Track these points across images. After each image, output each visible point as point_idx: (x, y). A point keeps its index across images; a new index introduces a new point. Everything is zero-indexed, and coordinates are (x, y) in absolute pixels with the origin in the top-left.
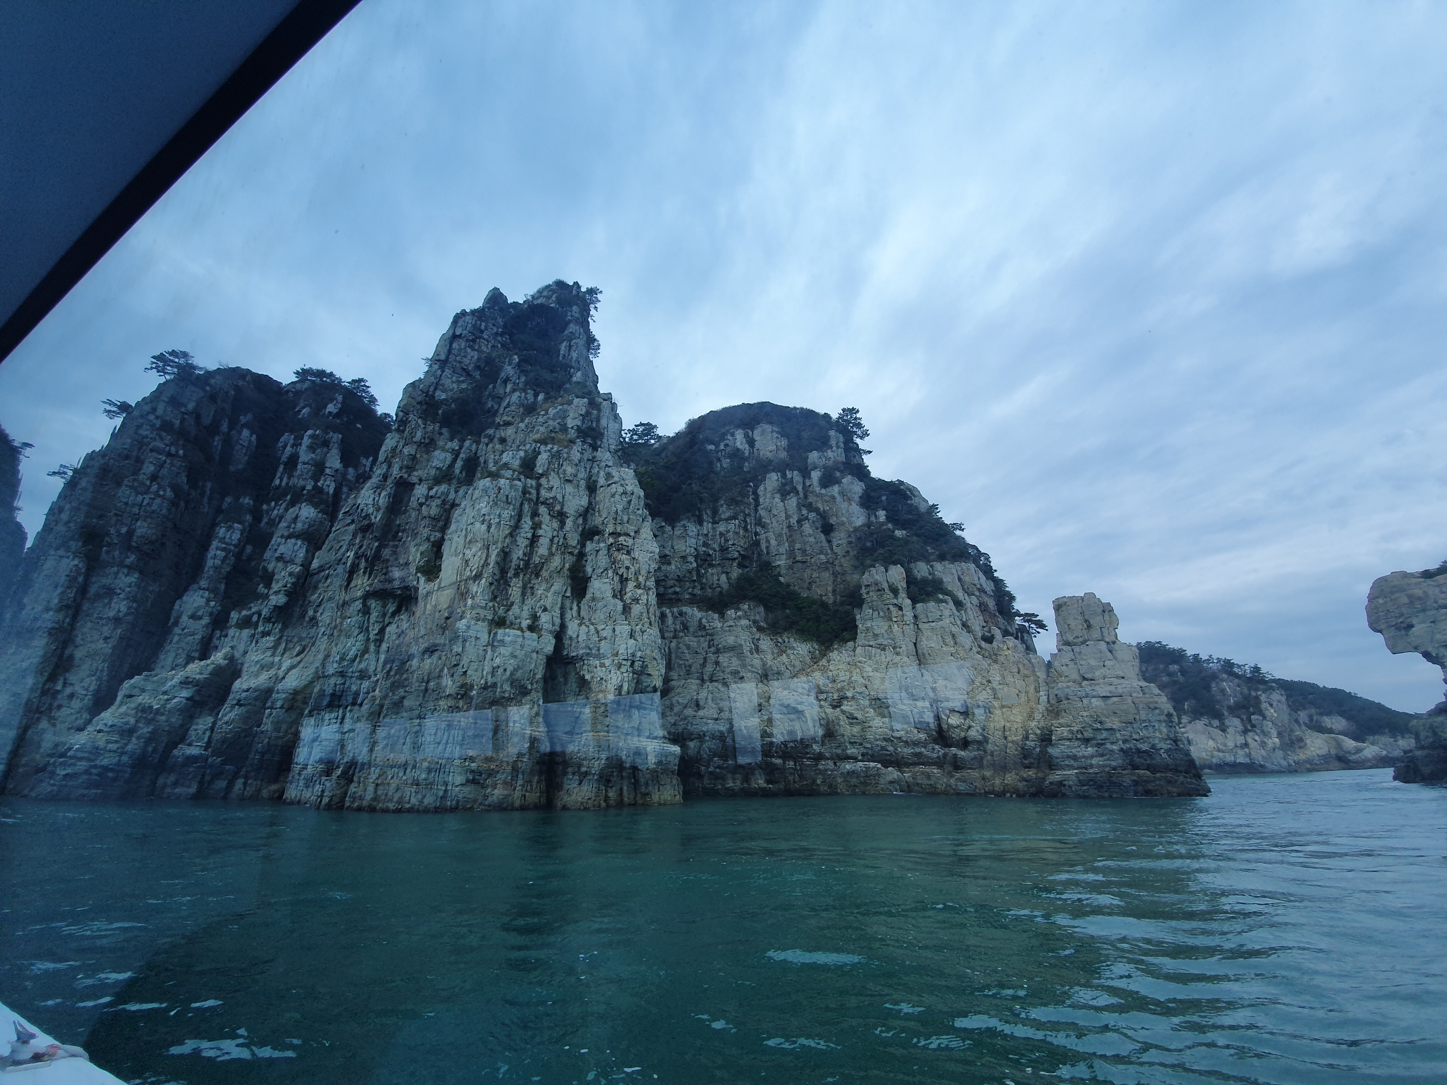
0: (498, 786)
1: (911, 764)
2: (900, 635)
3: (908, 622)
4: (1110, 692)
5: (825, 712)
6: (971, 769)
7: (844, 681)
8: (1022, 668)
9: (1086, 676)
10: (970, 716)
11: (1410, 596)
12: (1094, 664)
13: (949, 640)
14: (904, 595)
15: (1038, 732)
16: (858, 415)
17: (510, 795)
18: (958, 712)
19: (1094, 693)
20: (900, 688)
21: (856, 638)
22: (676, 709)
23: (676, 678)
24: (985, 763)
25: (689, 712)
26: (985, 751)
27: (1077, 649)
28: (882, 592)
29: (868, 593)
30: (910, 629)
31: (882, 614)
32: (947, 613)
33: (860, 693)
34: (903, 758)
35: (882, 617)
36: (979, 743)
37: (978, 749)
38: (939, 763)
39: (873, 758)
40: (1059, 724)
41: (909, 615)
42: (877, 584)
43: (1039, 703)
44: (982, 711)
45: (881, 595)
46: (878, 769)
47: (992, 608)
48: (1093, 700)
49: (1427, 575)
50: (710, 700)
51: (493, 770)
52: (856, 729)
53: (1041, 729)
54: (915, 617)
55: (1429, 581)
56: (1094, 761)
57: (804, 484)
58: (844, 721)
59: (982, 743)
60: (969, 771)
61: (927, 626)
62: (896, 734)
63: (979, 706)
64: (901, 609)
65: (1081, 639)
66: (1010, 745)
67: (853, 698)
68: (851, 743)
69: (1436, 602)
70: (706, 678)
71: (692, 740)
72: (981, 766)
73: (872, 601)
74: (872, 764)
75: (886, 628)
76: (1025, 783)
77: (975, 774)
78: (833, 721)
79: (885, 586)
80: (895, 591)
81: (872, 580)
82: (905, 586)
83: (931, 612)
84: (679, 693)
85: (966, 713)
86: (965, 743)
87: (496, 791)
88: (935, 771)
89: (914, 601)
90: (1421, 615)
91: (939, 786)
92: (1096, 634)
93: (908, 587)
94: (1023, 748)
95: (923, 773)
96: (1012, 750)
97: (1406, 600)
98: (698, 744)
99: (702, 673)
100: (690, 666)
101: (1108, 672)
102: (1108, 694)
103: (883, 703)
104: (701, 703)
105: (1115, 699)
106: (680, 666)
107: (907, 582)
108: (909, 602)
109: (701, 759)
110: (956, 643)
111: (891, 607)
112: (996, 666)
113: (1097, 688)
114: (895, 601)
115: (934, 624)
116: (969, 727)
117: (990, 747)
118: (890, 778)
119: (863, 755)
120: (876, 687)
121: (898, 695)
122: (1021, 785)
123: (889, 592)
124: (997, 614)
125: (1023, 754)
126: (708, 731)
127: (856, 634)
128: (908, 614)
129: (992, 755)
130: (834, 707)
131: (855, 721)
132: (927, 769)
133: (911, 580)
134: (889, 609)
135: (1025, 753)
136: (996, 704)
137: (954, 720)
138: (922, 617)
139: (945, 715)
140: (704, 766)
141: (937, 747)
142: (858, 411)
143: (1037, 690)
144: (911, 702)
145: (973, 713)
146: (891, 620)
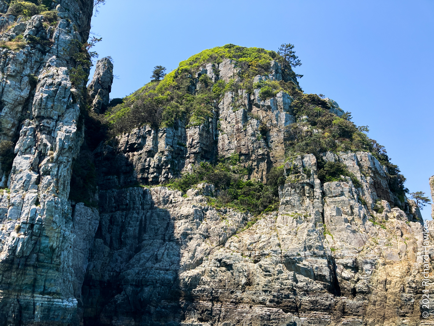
2: (311, 206)
3: (317, 197)
7: (264, 242)
8: (404, 233)
10: (359, 271)
14: (315, 176)
15: (413, 285)
16: (293, 50)
18: (350, 267)
20: (305, 248)
21: (278, 209)
22: (142, 262)
23: (147, 238)
24: (368, 310)
25: (149, 264)
26: (369, 300)
28: (298, 174)
29: (288, 175)
30: (317, 202)
31: (297, 191)
32: (346, 189)
33: (274, 251)
34: (302, 304)
35: (298, 193)
36: (364, 293)
37: (364, 299)
38: (330, 309)
41: (318, 192)
42: (295, 168)
43: (416, 262)
44: (369, 266)
45: (298, 177)
46: (280, 313)
47: (384, 186)
50: (165, 255)
52: (268, 280)
53: (416, 283)
54: (323, 193)
57: (249, 99)
58: (260, 273)
59: (366, 293)
60: (354, 316)
61: (331, 200)
62: (299, 284)
63: (366, 263)
64: (312, 187)
66: (389, 296)
67: (269, 255)
68: (263, 291)
70: (167, 238)
71: (148, 286)
72: (365, 313)
73: (291, 182)
74: (276, 309)
75: (300, 201)
77: (360, 319)
78: (252, 273)
79: (301, 169)
80: (308, 173)
82: (316, 169)
83: (334, 189)
84: (146, 250)
85: (355, 267)
86: (354, 293)
88: (327, 316)
89: (323, 180)
93: (318, 170)
94: (400, 299)
95: (316, 318)
96: (391, 300)
98: (152, 289)
99: (164, 235)
100: (158, 229)
103: (292, 259)
104: (159, 258)
106: (151, 229)
107: (317, 166)
108: (318, 181)
109: (151, 301)
111: (305, 185)
112: (384, 231)
114: (308, 181)
115: (336, 198)
116: (358, 280)
117: (373, 297)
120: (287, 246)
121: (303, 253)
123: (303, 174)
124: (389, 191)
125: (400, 304)
126: (159, 280)
127: (279, 205)
128: (317, 190)
129: (374, 304)
130: (256, 262)
131: (268, 273)
132: (320, 314)
133: (320, 165)
134: (303, 187)
135: (402, 303)
136: (381, 261)
137: (347, 274)
138: (328, 192)
139: (340, 269)
140: (154, 306)
141: (330, 295)
142: (293, 47)
144: (313, 259)
145: (362, 268)
146: (305, 195)
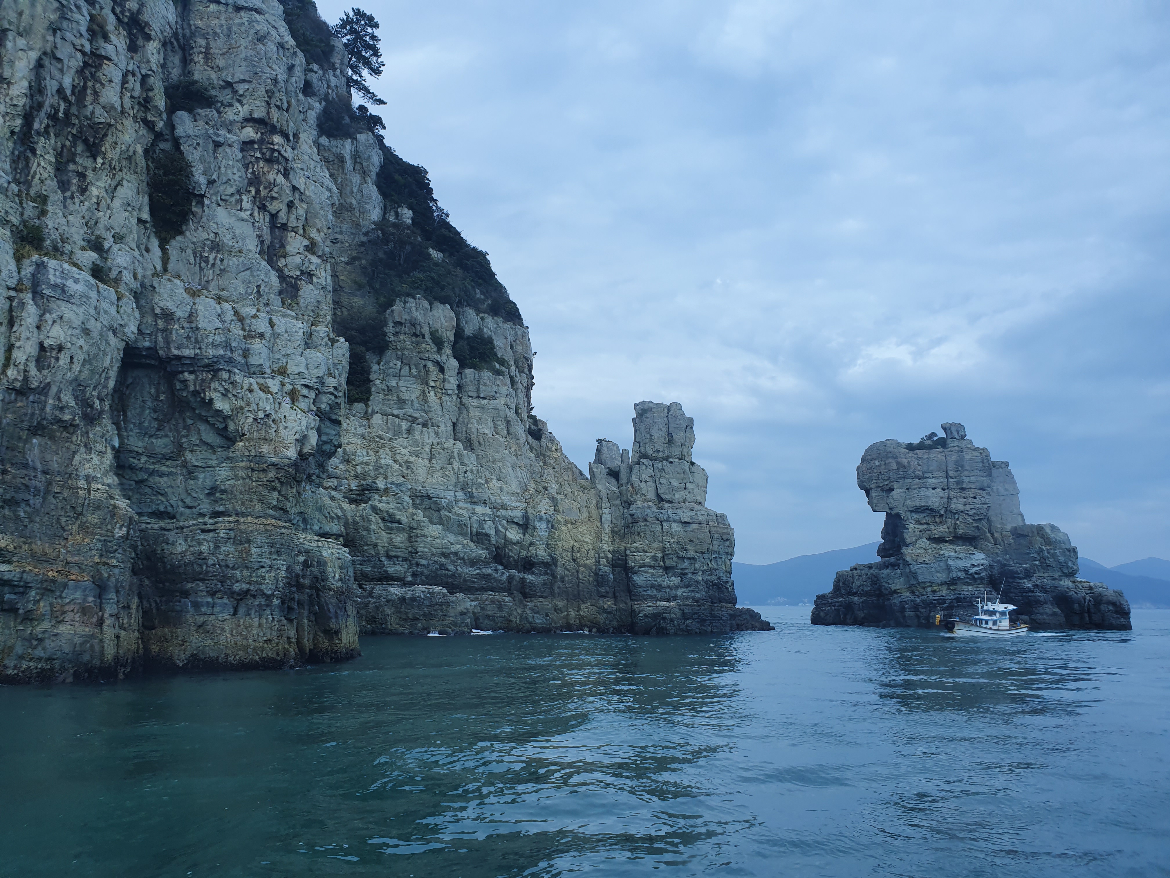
0: (69, 617)
1: (477, 590)
2: (439, 407)
3: (449, 392)
4: (692, 518)
5: (342, 508)
6: (542, 597)
7: (367, 464)
9: (664, 497)
10: (529, 531)
11: (898, 463)
12: (675, 484)
13: (502, 427)
14: (449, 352)
15: (610, 556)
17: (93, 636)
18: (517, 524)
19: (676, 518)
20: (456, 485)
21: (368, 399)
24: (556, 590)
26: (554, 576)
27: (659, 465)
28: (420, 339)
29: (396, 334)
30: (450, 402)
31: (414, 371)
33: (398, 485)
34: (465, 581)
35: (415, 377)
36: (546, 565)
37: (546, 573)
38: (508, 588)
39: (433, 579)
40: (636, 548)
41: (452, 382)
42: (414, 325)
43: (602, 522)
44: (544, 525)
45: (418, 344)
46: (444, 595)
48: (674, 525)
49: (911, 447)
51: (53, 581)
52: (399, 539)
53: (613, 552)
54: (459, 387)
55: (911, 454)
56: (679, 592)
58: (375, 523)
59: (549, 566)
60: (541, 600)
61: (476, 402)
62: (453, 548)
63: (541, 519)
64: (442, 370)
65: (661, 455)
66: (582, 569)
67: (386, 491)
68: (389, 557)
69: (914, 473)
72: (552, 595)
73: (403, 349)
74: (437, 589)
75: (418, 393)
76: (605, 615)
77: (547, 604)
78: (355, 523)
79: (426, 331)
80: (439, 343)
81: (407, 317)
82: (452, 339)
83: (485, 385)
85: (525, 525)
86: (528, 565)
87: (63, 628)
88: (507, 599)
89: (463, 365)
90: (901, 481)
91: (512, 618)
92: (676, 451)
93: (456, 342)
94: (596, 574)
95: (493, 602)
96: (585, 575)
97: (895, 466)
101: (688, 495)
102: (689, 520)
103: (436, 503)
105: (695, 526)
107: (455, 334)
108: (454, 363)
110: (508, 433)
111: (430, 364)
113: (679, 512)
114: (438, 358)
115: (486, 401)
116: (531, 544)
117: (559, 570)
118: (461, 608)
119: (414, 575)
120: (421, 479)
121: (452, 493)
122: (602, 618)
123: (430, 342)
125: (597, 581)
127: (369, 393)
128: (452, 380)
129: (563, 582)
131: (396, 525)
132: (497, 596)
133: (460, 333)
134: (425, 366)
135: (599, 579)
136: (559, 517)
137: (514, 534)
138: (471, 390)
139: (503, 526)
141: (499, 567)
143: (599, 507)
144: (469, 506)
145: (535, 528)
146: (427, 384)
